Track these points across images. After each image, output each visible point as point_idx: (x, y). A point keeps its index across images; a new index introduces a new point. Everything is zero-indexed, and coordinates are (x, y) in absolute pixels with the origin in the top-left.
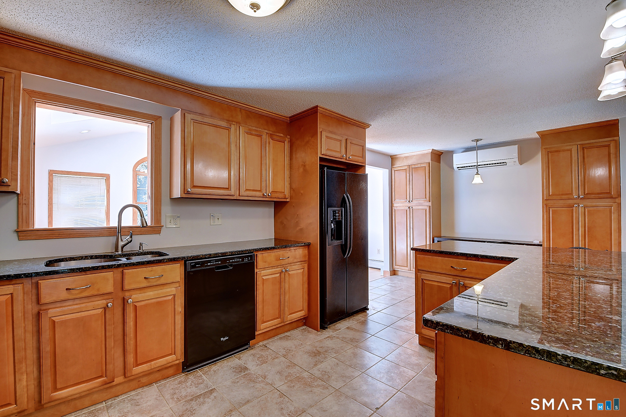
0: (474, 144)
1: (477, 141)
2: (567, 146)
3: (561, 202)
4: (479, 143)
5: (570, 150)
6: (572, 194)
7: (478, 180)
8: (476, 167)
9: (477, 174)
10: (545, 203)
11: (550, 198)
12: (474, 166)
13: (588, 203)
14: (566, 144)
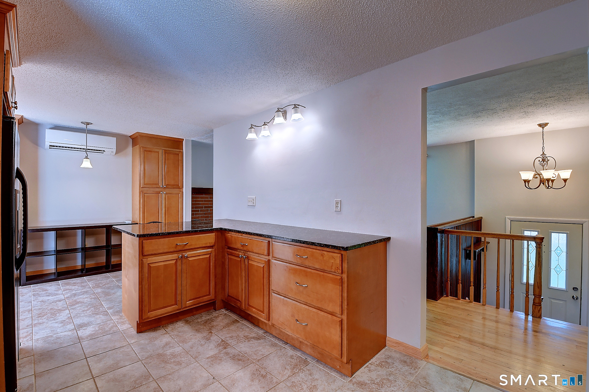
0: (84, 126)
1: (88, 124)
2: (156, 149)
3: (152, 189)
4: (89, 127)
5: (158, 152)
6: (158, 184)
7: (86, 164)
8: (85, 150)
9: (87, 158)
10: (141, 190)
11: (145, 186)
12: (83, 149)
13: (168, 190)
14: (155, 147)
